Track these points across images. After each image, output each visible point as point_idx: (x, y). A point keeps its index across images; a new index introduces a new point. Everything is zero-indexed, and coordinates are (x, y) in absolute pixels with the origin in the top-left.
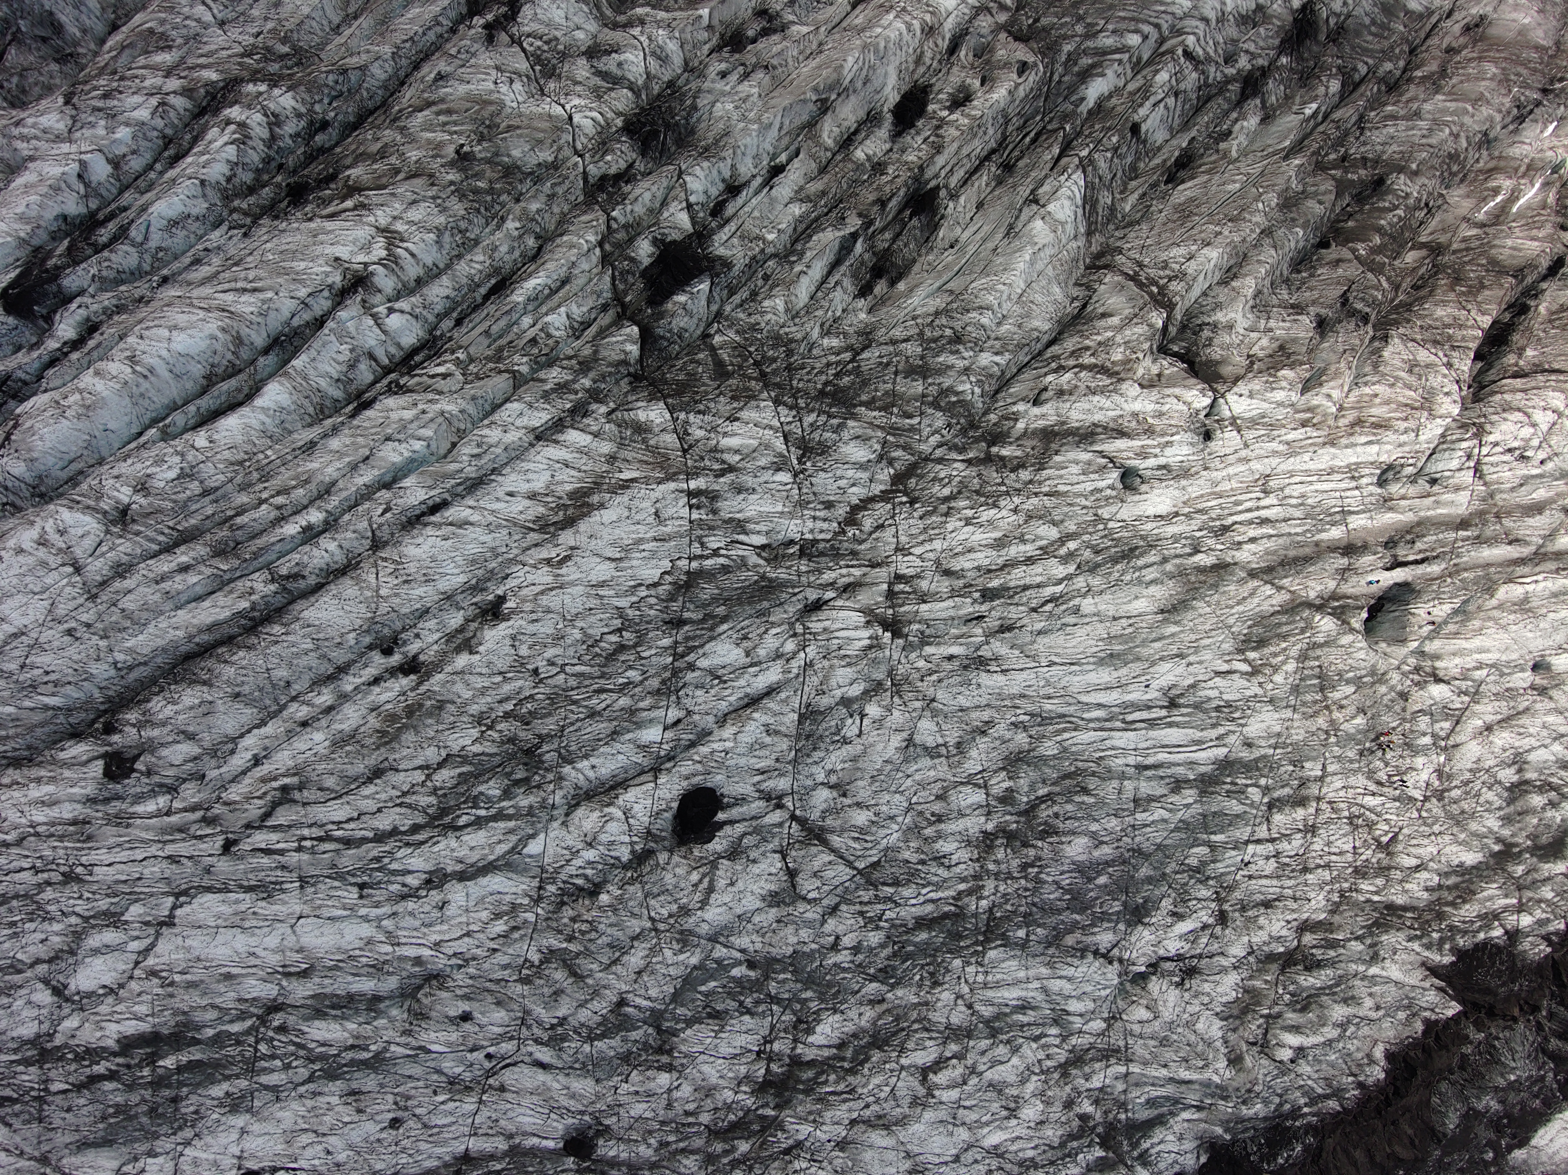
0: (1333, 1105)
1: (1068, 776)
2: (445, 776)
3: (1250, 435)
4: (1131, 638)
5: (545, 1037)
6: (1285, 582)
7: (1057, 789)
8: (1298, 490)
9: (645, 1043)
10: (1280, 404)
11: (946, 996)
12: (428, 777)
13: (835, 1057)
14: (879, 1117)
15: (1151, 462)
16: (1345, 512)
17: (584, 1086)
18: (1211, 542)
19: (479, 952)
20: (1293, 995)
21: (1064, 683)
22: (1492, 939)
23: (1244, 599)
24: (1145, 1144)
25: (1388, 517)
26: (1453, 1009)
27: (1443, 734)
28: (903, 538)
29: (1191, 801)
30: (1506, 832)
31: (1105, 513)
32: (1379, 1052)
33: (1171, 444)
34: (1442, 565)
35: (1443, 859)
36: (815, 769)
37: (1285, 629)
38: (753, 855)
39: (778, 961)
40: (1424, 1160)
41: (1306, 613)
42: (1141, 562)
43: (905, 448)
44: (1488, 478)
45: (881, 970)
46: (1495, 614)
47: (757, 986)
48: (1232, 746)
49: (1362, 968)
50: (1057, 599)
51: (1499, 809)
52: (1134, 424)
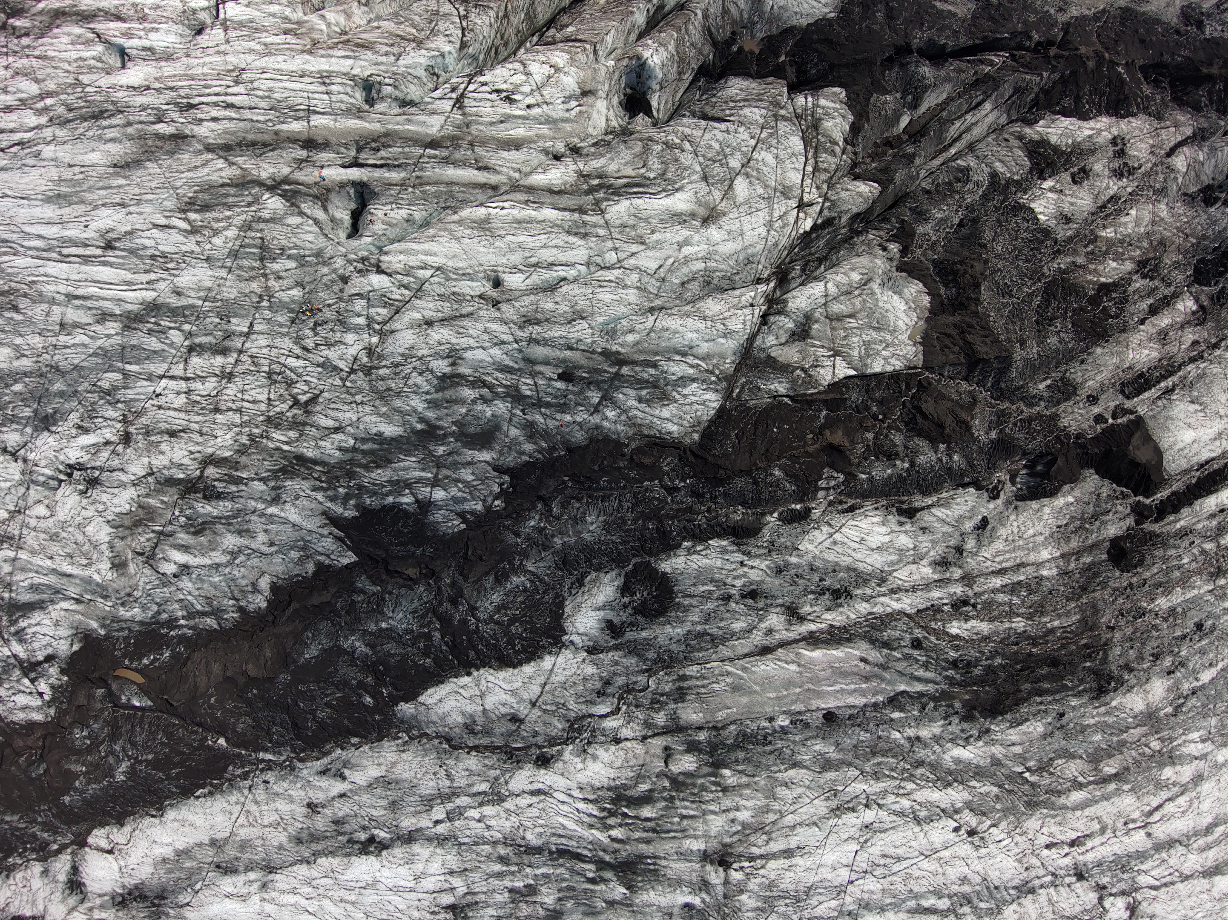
0: (210, 622)
3: (233, 34)
4: (80, 183)
6: (239, 160)
8: (265, 85)
10: (272, 15)
15: (135, 42)
16: (310, 111)
18: (175, 115)
20: (189, 519)
21: (11, 213)
22: (402, 504)
23: (196, 167)
24: (23, 624)
25: (354, 123)
26: (348, 558)
27: (379, 319)
29: (113, 332)
30: (431, 414)
31: (85, 79)
32: (264, 583)
33: (156, 30)
34: (404, 175)
35: (361, 426)
37: (231, 200)
40: (271, 680)
41: (255, 190)
42: (106, 123)
44: (467, 110)
46: (453, 226)
48: (162, 292)
49: (261, 506)
50: (23, 144)
51: (427, 393)
52: (132, 12)
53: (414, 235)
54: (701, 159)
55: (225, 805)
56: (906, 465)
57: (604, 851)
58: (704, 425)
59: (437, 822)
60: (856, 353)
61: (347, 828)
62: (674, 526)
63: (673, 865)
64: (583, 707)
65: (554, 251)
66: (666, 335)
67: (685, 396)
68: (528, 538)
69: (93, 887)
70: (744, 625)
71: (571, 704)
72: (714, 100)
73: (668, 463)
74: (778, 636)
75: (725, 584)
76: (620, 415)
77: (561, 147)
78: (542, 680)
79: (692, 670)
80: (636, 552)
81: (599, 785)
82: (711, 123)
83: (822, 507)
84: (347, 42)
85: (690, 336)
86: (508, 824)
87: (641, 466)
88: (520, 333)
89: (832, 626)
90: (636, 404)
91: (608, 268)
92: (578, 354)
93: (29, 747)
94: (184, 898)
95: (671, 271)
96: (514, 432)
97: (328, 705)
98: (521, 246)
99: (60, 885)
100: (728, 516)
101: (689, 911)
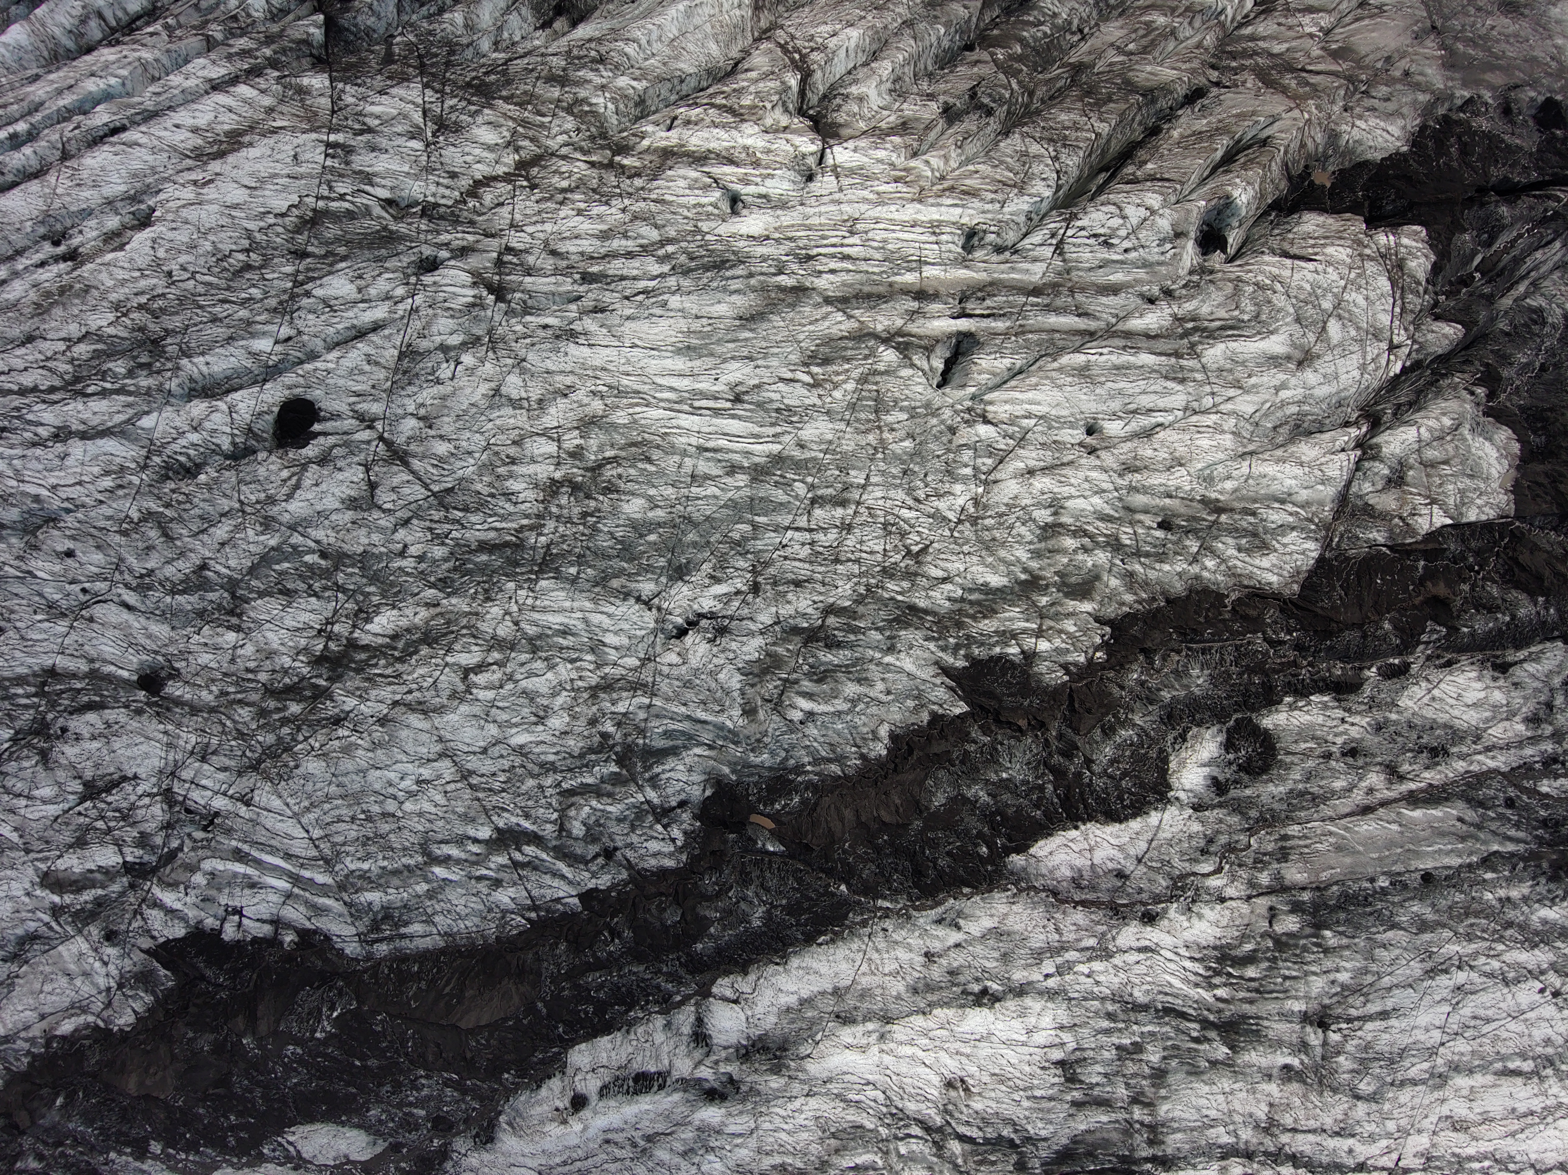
0: (834, 768)
1: (634, 444)
2: (82, 350)
3: (846, 181)
4: (709, 335)
5: (134, 583)
6: (857, 313)
7: (623, 454)
8: (880, 235)
9: (220, 605)
10: (880, 161)
11: (496, 611)
12: (69, 348)
13: (387, 646)
14: (420, 703)
15: (751, 189)
16: (921, 262)
17: (161, 630)
18: (795, 267)
19: (87, 500)
20: (811, 667)
21: (642, 364)
22: (1008, 655)
23: (817, 320)
24: (657, 769)
25: (963, 273)
26: (960, 708)
27: (984, 469)
28: (518, 217)
29: (742, 484)
30: (1034, 565)
31: (704, 226)
32: (884, 731)
33: (772, 176)
34: (1008, 324)
35: (969, 576)
36: (407, 401)
37: (849, 353)
38: (340, 464)
39: (349, 556)
40: (905, 826)
41: (871, 343)
42: (729, 274)
43: (532, 140)
44: (1067, 256)
45: (440, 580)
46: (1054, 374)
47: (326, 574)
48: (787, 445)
49: (878, 655)
50: (648, 292)
51: (1030, 543)
52: (743, 156)
53: (1013, 383)
54: (1294, 301)
55: (847, 952)
56: (1507, 619)
57: (1208, 1010)
58: (1303, 576)
59: (1047, 976)
60: (1451, 501)
61: (961, 979)
62: (1279, 680)
63: (1275, 1026)
64: (1187, 864)
65: (1153, 397)
66: (1264, 481)
67: (1285, 545)
68: (1131, 691)
69: (719, 1039)
70: (1344, 784)
71: (1176, 862)
72: (1290, 236)
73: (1270, 615)
74: (1378, 795)
75: (1326, 742)
76: (1219, 564)
77: (1156, 290)
78: (1149, 836)
79: (1294, 830)
80: (1238, 707)
81: (1205, 944)
82: (1297, 262)
83: (1421, 661)
84: (952, 189)
85: (1288, 482)
86: (1116, 980)
87: (1245, 618)
88: (1120, 481)
89: (1430, 785)
90: (1235, 553)
91: (1202, 412)
92: (1177, 501)
93: (662, 894)
94: (805, 1050)
95: (1266, 415)
96: (1114, 582)
97: (949, 854)
98: (1120, 392)
99: (685, 1038)
100: (1329, 670)
101: (1288, 1073)
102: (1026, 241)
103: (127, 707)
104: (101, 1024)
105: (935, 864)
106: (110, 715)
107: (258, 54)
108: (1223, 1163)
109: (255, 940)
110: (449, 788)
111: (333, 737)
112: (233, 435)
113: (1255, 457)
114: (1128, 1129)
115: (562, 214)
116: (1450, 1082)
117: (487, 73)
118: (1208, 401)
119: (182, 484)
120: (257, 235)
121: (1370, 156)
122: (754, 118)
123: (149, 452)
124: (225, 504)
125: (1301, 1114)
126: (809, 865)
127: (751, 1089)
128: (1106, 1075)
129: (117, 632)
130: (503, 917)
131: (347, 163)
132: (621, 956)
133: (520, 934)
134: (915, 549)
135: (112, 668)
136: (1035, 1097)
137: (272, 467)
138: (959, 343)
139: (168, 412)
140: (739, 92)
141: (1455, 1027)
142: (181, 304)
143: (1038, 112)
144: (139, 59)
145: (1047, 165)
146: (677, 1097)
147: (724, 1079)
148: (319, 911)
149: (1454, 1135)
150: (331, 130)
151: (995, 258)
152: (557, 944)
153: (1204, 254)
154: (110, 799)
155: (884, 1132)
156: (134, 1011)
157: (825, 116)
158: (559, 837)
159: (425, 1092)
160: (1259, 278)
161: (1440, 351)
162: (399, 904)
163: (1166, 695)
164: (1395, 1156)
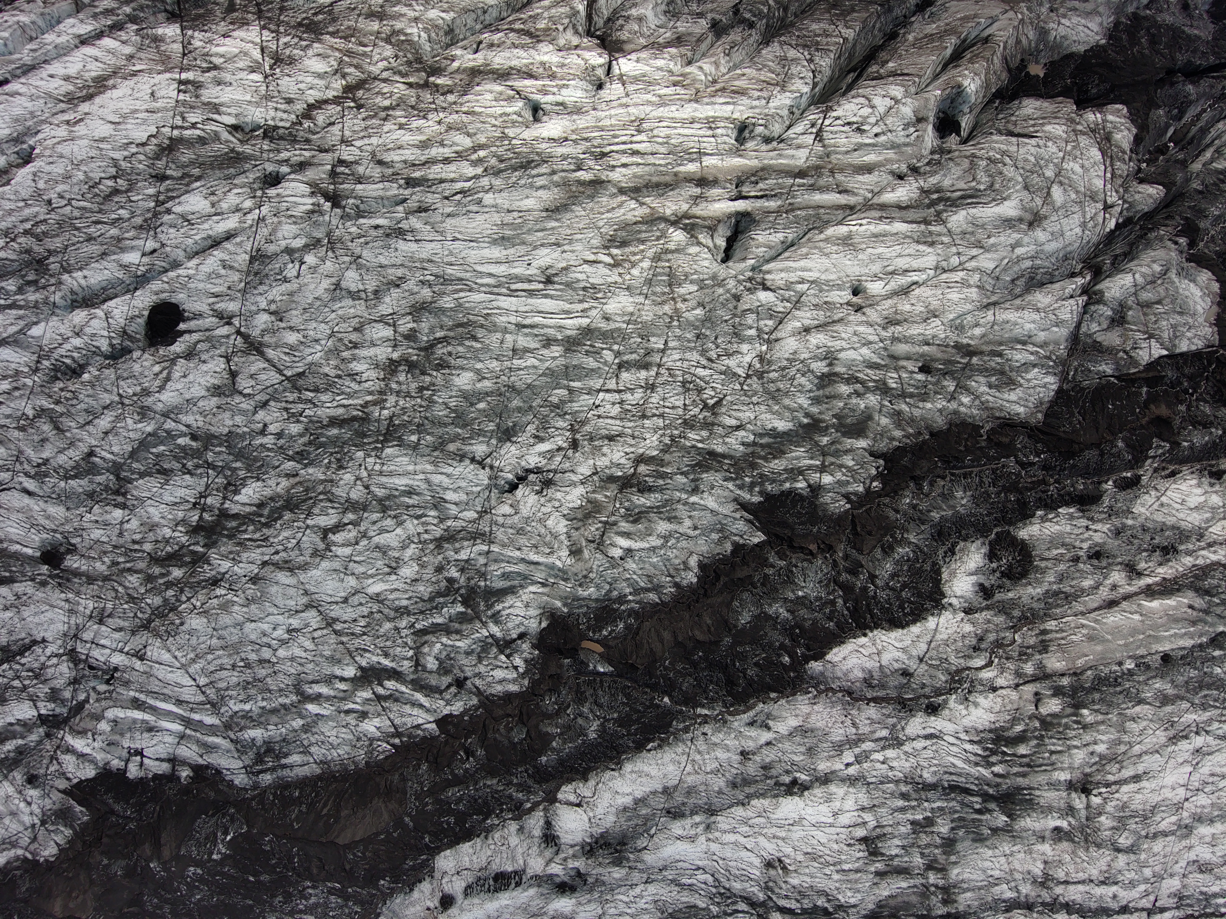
0: (653, 597)
1: (460, 325)
3: (631, 88)
4: (520, 226)
5: (33, 472)
6: (648, 200)
7: (451, 334)
8: (663, 132)
9: (107, 486)
10: (660, 69)
11: (348, 477)
13: (254, 514)
14: (286, 562)
15: (550, 99)
16: (701, 154)
17: (57, 511)
18: (591, 163)
20: (627, 510)
21: (463, 254)
22: (797, 489)
23: (613, 208)
24: (498, 607)
25: (737, 161)
26: (758, 538)
27: (766, 329)
28: (347, 133)
29: (557, 354)
30: (814, 410)
31: (511, 132)
32: (693, 562)
33: (567, 86)
34: (779, 203)
35: (759, 423)
36: (259, 299)
37: (643, 235)
38: (204, 357)
39: (216, 437)
40: (717, 643)
41: (662, 226)
42: (534, 172)
43: (356, 67)
44: (826, 142)
45: (297, 453)
46: (821, 244)
47: (197, 454)
48: (594, 318)
49: (684, 496)
50: (465, 192)
51: (810, 391)
52: (541, 70)
53: (786, 254)
54: (1022, 171)
55: (673, 756)
56: (1220, 432)
57: (988, 785)
58: (1046, 406)
59: (848, 765)
60: (1165, 335)
61: (774, 772)
62: (1031, 496)
63: (1045, 794)
64: (962, 661)
65: (908, 259)
66: (1007, 326)
67: (1029, 381)
68: (905, 514)
69: (566, 838)
70: (1092, 582)
71: (953, 659)
72: (1013, 118)
73: (1020, 441)
74: (1121, 591)
75: (1074, 547)
76: (974, 400)
77: (904, 168)
78: (928, 638)
79: (1051, 625)
80: (998, 522)
81: (981, 728)
82: (1021, 139)
83: (1149, 473)
84: (723, 89)
85: (1028, 326)
86: (907, 765)
87: (999, 444)
88: (884, 334)
89: (1164, 579)
90: (987, 389)
91: (951, 271)
92: (934, 348)
93: (509, 715)
94: (641, 843)
95: (1005, 270)
96: (885, 421)
97: (756, 664)
98: (879, 257)
99: (536, 840)
100: (1073, 486)
101: (1058, 834)
102: (790, 131)
103: (33, 580)
104: (29, 856)
105: (745, 675)
106: (19, 587)
107: (120, 12)
108: (1007, 915)
109: (156, 777)
110: (316, 634)
111: (212, 595)
112: (110, 338)
113: (998, 307)
114: (925, 892)
115: (386, 128)
116: (1195, 832)
117: (314, 14)
118: (955, 261)
119: (69, 383)
120: (122, 163)
121: (1075, 48)
122: (548, 38)
123: (39, 357)
124: (106, 398)
125: (1071, 868)
126: (636, 682)
127: (597, 880)
128: (903, 847)
129: (20, 515)
130: (371, 745)
131: (197, 97)
132: (476, 772)
133: (386, 758)
134: (711, 402)
135: (17, 547)
136: (844, 871)
137: (145, 363)
138: (738, 223)
139: (54, 322)
140: (534, 18)
141: (1197, 784)
142: (59, 228)
143: (792, 24)
144: (18, 22)
145: (804, 66)
146: (532, 892)
147: (573, 873)
148: (209, 748)
149: (1201, 876)
150: (182, 70)
151: (764, 147)
152: (419, 766)
153: (941, 138)
154: (23, 661)
155: (714, 909)
156: (57, 843)
157: (611, 35)
158: (416, 671)
159: (313, 900)
160: (991, 154)
161: (1146, 209)
162: (278, 739)
163: (935, 515)
164: (1152, 898)
